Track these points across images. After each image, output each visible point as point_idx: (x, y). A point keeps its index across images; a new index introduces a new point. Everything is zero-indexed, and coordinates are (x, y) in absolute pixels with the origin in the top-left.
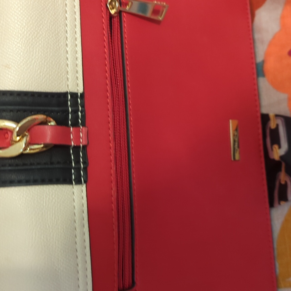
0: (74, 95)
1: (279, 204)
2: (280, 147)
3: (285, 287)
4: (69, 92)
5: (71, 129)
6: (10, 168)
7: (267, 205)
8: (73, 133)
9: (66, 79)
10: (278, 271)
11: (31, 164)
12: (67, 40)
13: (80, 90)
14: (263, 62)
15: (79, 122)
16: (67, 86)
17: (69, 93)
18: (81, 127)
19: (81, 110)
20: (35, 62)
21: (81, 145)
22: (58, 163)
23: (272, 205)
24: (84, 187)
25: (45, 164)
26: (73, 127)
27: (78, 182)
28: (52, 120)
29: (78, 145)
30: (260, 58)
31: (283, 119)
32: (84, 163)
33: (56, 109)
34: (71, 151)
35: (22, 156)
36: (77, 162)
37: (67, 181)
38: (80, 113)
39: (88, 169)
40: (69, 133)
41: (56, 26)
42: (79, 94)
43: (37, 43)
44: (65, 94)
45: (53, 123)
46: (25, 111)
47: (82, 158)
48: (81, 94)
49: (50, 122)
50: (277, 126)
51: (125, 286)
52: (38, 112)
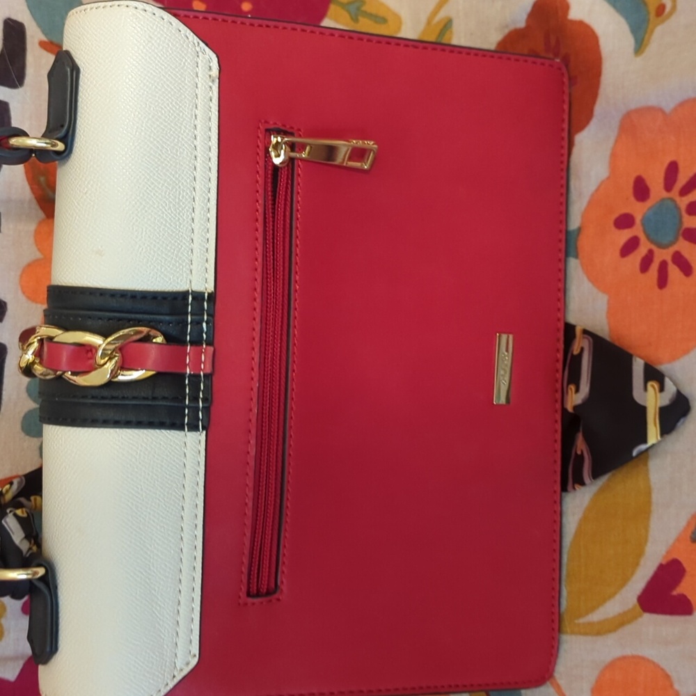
0: (198, 297)
1: (574, 488)
2: (577, 390)
3: (573, 633)
4: (190, 291)
5: (189, 348)
6: (92, 401)
7: (558, 487)
8: (191, 354)
9: (188, 272)
10: (564, 603)
11: (124, 398)
12: (194, 211)
13: (210, 287)
14: (579, 229)
15: (203, 337)
16: (188, 282)
17: (192, 294)
18: (204, 346)
19: (207, 319)
20: (140, 246)
21: (202, 373)
22: (164, 398)
23: (564, 488)
24: (202, 436)
25: (145, 399)
26: (191, 345)
27: (193, 427)
28: (159, 334)
29: (197, 372)
30: (575, 222)
31: (591, 340)
32: (204, 400)
33: (167, 318)
34: (187, 382)
35: (110, 384)
36: (195, 399)
37: (177, 425)
38: (204, 325)
39: (212, 409)
40: (185, 354)
41: (176, 190)
42: (206, 295)
43: (144, 218)
44: (184, 295)
45: (160, 339)
46: (120, 319)
47: (203, 392)
48: (209, 294)
49: (155, 337)
50: (582, 349)
51: (261, 590)
52: (138, 323)
